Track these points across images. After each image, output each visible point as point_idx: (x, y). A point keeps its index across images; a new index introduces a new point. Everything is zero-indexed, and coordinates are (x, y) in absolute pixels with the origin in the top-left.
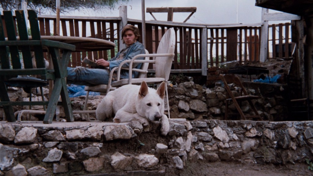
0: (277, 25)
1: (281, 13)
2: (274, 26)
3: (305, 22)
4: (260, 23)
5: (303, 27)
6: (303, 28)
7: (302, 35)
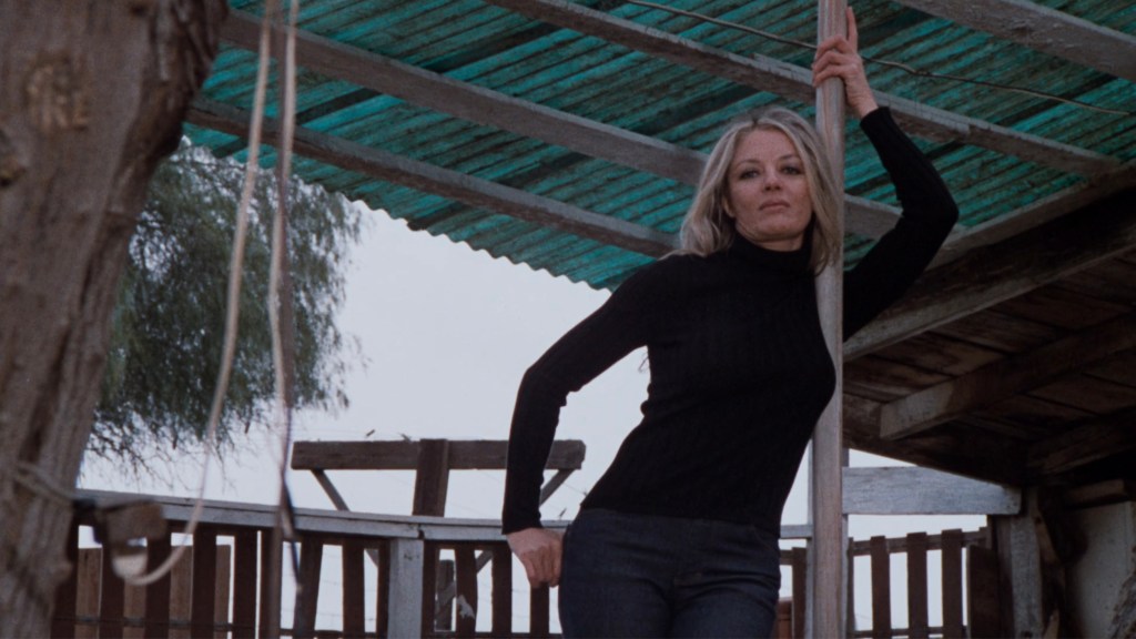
0: (897, 545)
1: (909, 471)
2: (879, 549)
3: (1043, 527)
4: (801, 527)
5: (1035, 557)
6: (1035, 568)
7: (1029, 607)
